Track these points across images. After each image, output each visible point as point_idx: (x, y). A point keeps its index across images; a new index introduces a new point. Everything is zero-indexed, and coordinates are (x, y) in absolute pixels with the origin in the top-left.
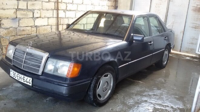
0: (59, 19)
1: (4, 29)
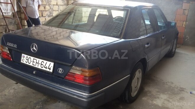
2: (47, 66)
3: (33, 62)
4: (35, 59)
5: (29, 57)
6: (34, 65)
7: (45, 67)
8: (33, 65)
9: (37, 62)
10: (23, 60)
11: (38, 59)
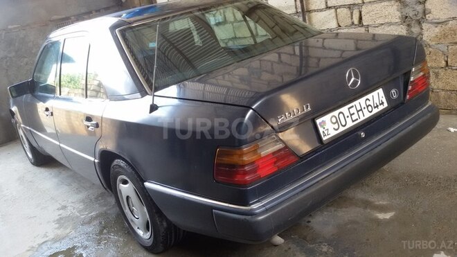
0: (300, 10)
1: (432, 23)
2: (377, 101)
3: (351, 115)
4: (353, 107)
5: (336, 113)
6: (357, 119)
7: (375, 107)
8: (353, 121)
9: (359, 108)
10: (326, 132)
11: (356, 103)
